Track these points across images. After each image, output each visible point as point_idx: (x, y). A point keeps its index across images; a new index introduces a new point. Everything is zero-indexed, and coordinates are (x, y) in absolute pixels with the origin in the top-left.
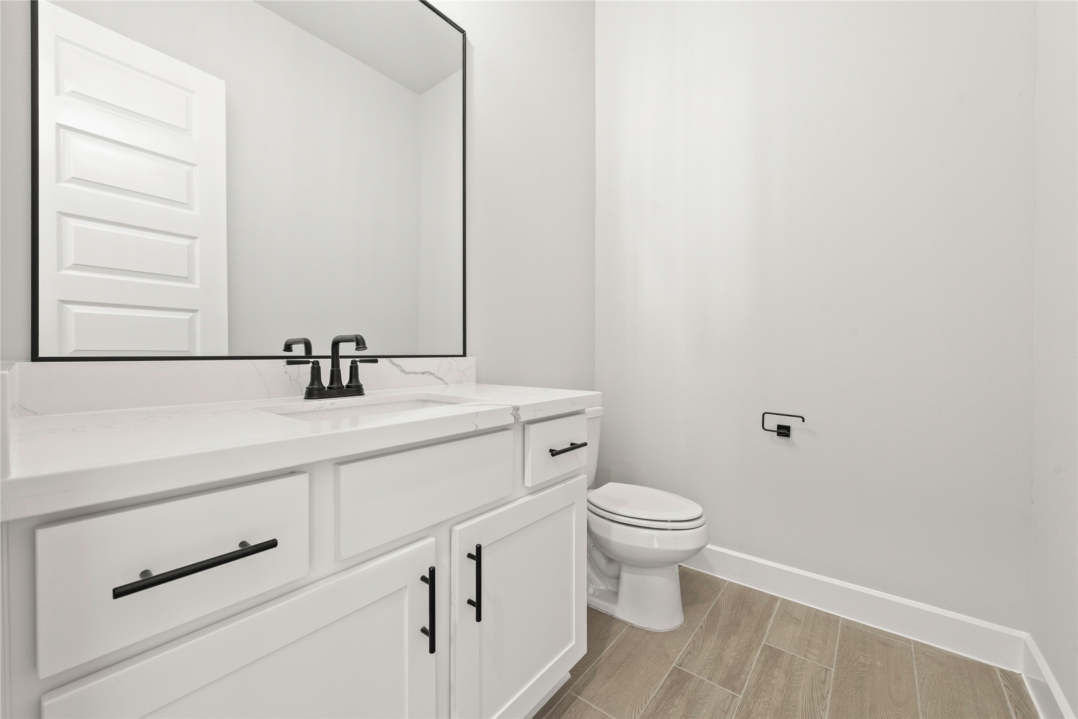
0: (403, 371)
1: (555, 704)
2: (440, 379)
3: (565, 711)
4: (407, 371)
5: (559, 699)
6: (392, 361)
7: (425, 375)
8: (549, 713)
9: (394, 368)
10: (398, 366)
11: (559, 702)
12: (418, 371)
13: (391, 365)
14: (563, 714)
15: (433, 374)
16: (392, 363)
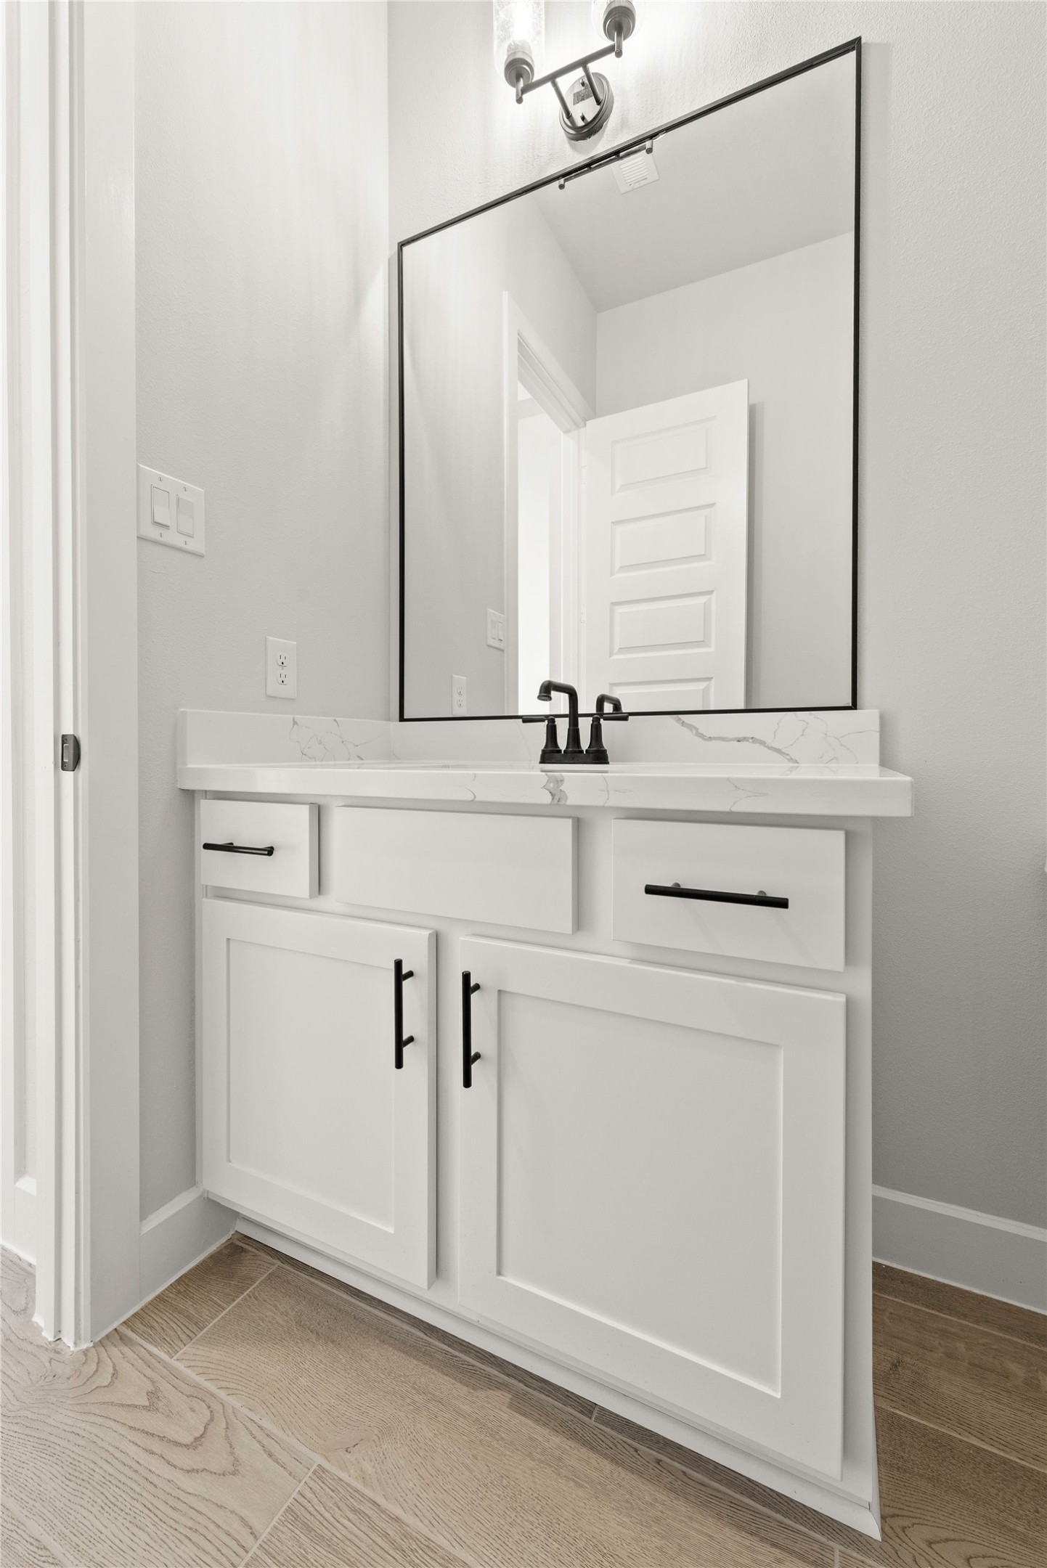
0: (701, 736)
1: (778, 1512)
2: (779, 751)
3: (775, 1545)
4: (708, 735)
5: (797, 1521)
6: (680, 719)
7: (744, 744)
8: (751, 1502)
9: (685, 729)
10: (690, 727)
11: (786, 1520)
12: (731, 736)
13: (679, 726)
14: (763, 1539)
15: (762, 743)
16: (681, 722)
